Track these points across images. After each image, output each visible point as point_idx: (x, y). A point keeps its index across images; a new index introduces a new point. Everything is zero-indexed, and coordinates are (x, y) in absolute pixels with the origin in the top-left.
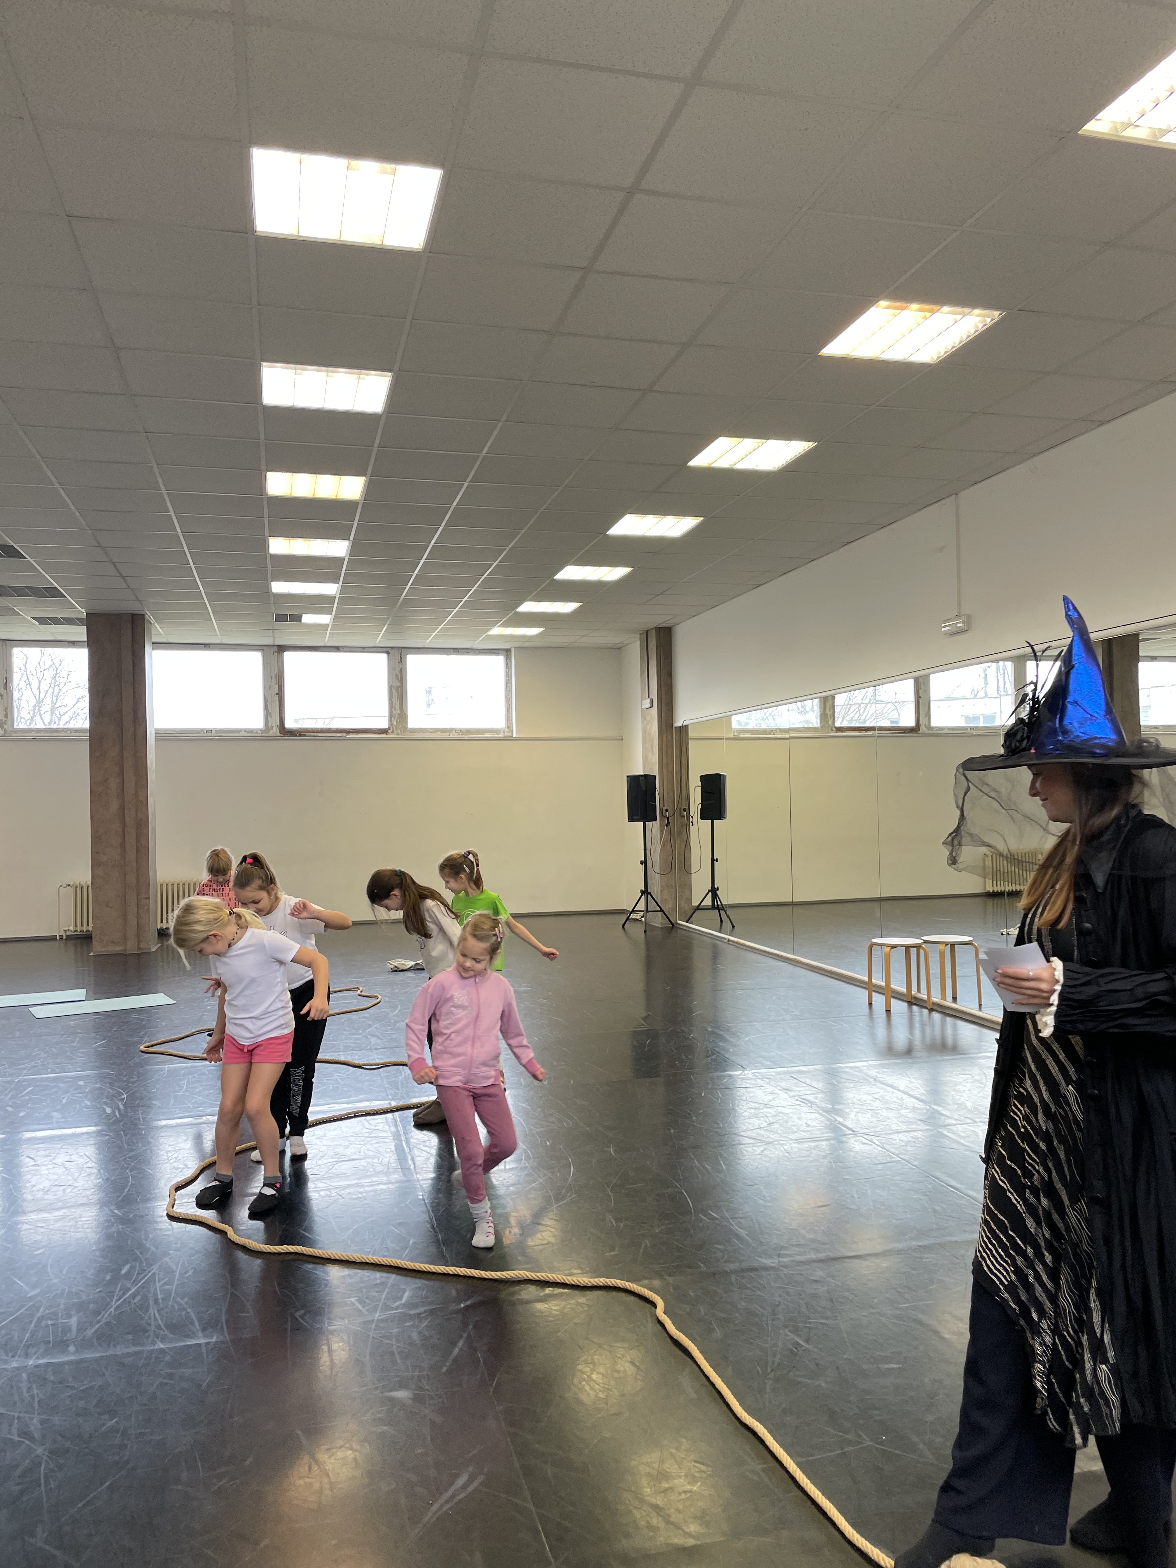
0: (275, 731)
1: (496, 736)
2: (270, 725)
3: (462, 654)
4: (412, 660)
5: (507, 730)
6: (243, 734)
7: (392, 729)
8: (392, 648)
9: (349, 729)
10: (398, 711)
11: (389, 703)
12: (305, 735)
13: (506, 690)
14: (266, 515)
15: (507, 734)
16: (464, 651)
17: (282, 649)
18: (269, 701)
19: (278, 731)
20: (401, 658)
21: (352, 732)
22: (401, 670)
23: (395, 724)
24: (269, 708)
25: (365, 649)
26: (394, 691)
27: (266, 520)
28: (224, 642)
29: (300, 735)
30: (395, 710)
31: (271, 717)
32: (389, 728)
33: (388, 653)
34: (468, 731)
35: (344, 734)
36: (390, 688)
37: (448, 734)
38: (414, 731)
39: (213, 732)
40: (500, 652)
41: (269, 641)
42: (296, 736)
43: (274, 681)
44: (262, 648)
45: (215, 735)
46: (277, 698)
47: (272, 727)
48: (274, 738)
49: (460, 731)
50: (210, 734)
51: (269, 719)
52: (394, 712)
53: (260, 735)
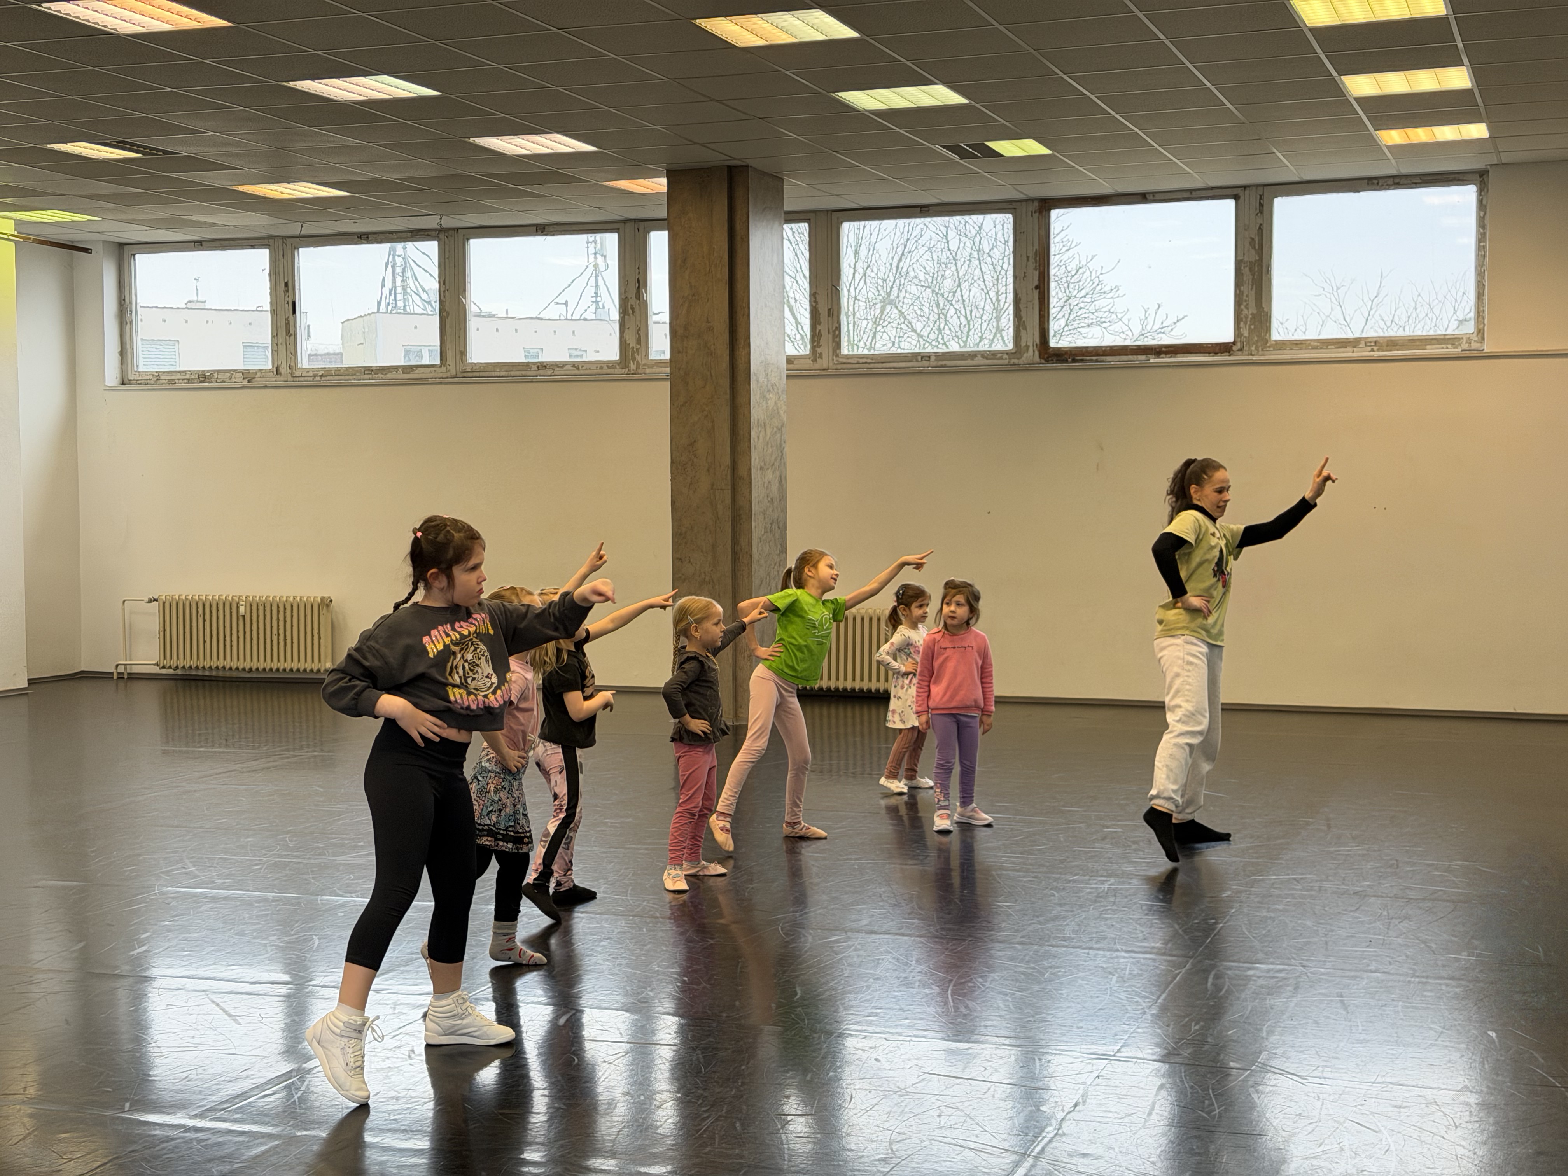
0: (1032, 355)
1: (1451, 350)
2: (1023, 344)
3: (1388, 187)
4: (1284, 208)
5: (1475, 337)
6: (979, 361)
7: (1239, 345)
8: (1245, 187)
10: (1253, 310)
11: (1236, 295)
12: (1082, 360)
13: (1478, 255)
15: (1474, 346)
16: (1390, 181)
17: (1047, 205)
18: (1023, 300)
19: (1037, 353)
20: (1261, 205)
21: (1166, 353)
22: (1260, 228)
23: (1246, 334)
24: (1023, 313)
25: (1194, 194)
26: (1246, 271)
28: (946, 200)
29: (1074, 361)
30: (1247, 307)
31: (1025, 328)
32: (1234, 343)
33: (1236, 197)
34: (1392, 343)
35: (1143, 357)
37: (1349, 349)
38: (1282, 345)
39: (933, 358)
40: (1469, 177)
41: (1025, 193)
42: (1066, 361)
43: (1032, 264)
44: (1014, 205)
45: (935, 364)
46: (1036, 293)
47: (1027, 347)
48: (1029, 368)
49: (1376, 343)
50: (925, 363)
51: (1023, 332)
52: (1245, 312)
53: (1006, 362)
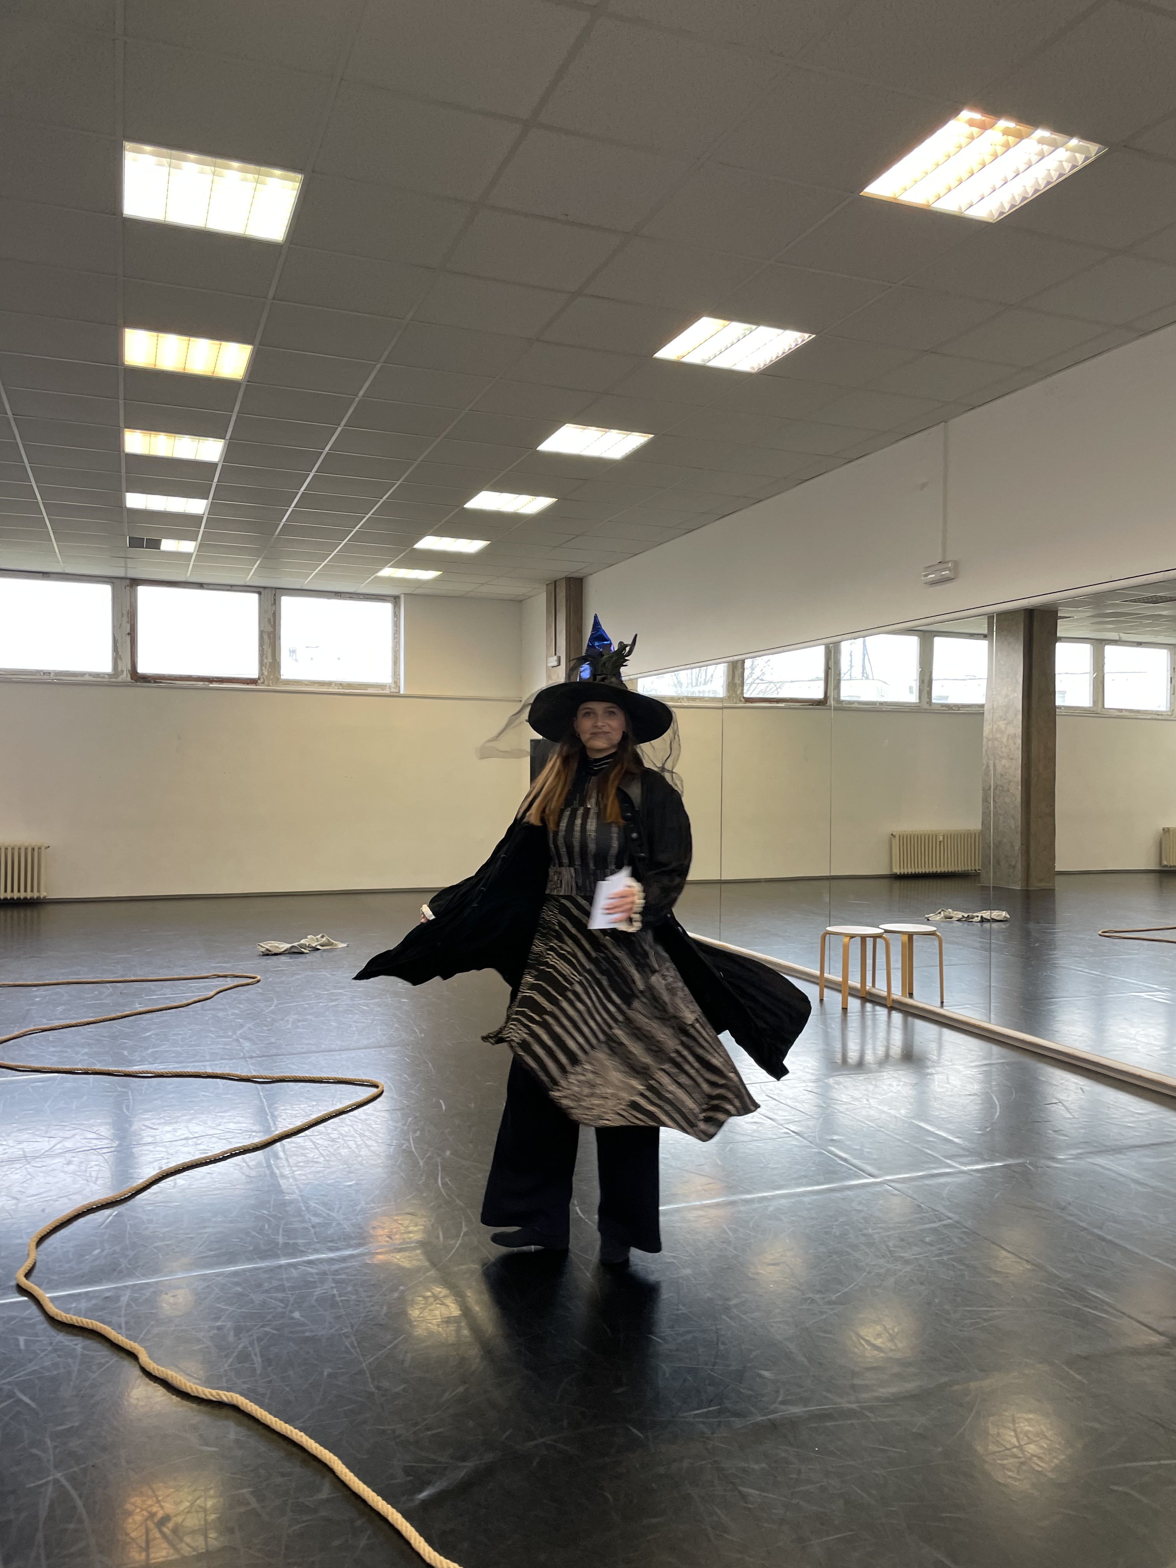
0: (126, 677)
1: (380, 692)
2: (120, 669)
3: (345, 598)
4: (287, 603)
5: (393, 686)
6: (87, 678)
7: (262, 680)
8: (265, 588)
9: (213, 678)
10: (270, 660)
11: (260, 650)
12: (161, 683)
13: (393, 642)
14: (121, 396)
15: (393, 690)
16: (348, 595)
17: (135, 582)
18: (119, 641)
19: (129, 676)
20: (275, 600)
21: (216, 681)
22: (274, 613)
23: (266, 673)
24: (119, 650)
25: (233, 588)
26: (266, 637)
27: (121, 402)
28: (67, 571)
29: (155, 682)
30: (266, 658)
31: (121, 659)
32: (259, 678)
33: (260, 593)
34: (350, 685)
35: (207, 683)
36: (261, 633)
37: (326, 687)
38: (288, 682)
39: (52, 674)
40: (388, 598)
41: (120, 573)
42: (150, 682)
43: (125, 619)
44: (113, 580)
45: (55, 677)
46: (128, 638)
47: (122, 671)
48: (124, 684)
49: (341, 685)
50: (48, 677)
51: (119, 662)
52: (265, 661)
53: (107, 680)
